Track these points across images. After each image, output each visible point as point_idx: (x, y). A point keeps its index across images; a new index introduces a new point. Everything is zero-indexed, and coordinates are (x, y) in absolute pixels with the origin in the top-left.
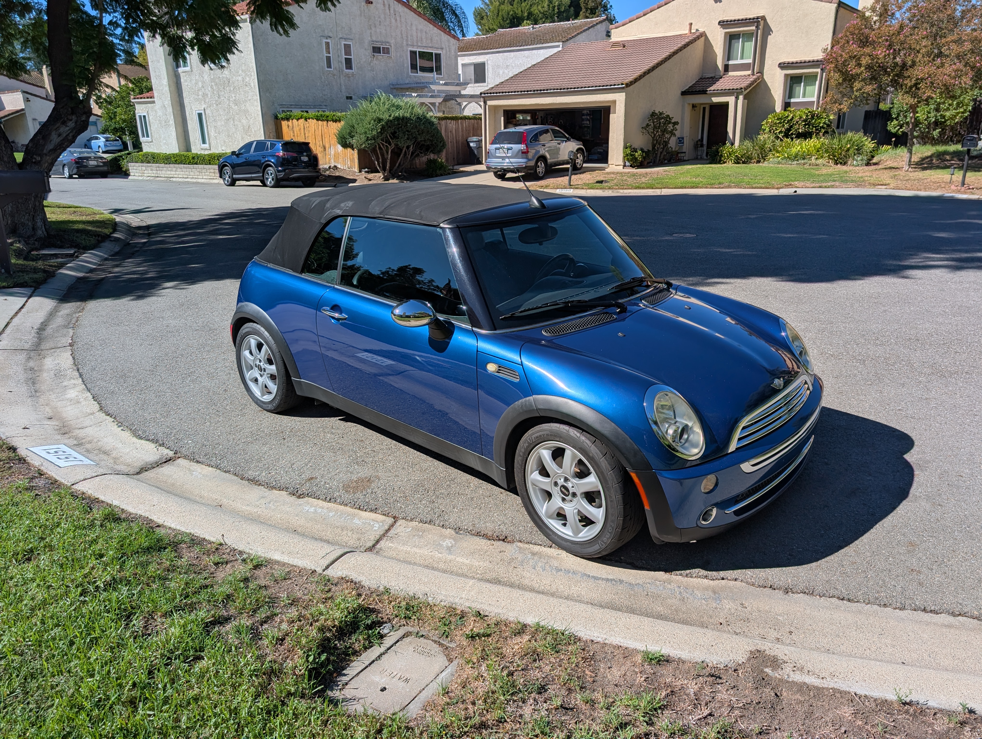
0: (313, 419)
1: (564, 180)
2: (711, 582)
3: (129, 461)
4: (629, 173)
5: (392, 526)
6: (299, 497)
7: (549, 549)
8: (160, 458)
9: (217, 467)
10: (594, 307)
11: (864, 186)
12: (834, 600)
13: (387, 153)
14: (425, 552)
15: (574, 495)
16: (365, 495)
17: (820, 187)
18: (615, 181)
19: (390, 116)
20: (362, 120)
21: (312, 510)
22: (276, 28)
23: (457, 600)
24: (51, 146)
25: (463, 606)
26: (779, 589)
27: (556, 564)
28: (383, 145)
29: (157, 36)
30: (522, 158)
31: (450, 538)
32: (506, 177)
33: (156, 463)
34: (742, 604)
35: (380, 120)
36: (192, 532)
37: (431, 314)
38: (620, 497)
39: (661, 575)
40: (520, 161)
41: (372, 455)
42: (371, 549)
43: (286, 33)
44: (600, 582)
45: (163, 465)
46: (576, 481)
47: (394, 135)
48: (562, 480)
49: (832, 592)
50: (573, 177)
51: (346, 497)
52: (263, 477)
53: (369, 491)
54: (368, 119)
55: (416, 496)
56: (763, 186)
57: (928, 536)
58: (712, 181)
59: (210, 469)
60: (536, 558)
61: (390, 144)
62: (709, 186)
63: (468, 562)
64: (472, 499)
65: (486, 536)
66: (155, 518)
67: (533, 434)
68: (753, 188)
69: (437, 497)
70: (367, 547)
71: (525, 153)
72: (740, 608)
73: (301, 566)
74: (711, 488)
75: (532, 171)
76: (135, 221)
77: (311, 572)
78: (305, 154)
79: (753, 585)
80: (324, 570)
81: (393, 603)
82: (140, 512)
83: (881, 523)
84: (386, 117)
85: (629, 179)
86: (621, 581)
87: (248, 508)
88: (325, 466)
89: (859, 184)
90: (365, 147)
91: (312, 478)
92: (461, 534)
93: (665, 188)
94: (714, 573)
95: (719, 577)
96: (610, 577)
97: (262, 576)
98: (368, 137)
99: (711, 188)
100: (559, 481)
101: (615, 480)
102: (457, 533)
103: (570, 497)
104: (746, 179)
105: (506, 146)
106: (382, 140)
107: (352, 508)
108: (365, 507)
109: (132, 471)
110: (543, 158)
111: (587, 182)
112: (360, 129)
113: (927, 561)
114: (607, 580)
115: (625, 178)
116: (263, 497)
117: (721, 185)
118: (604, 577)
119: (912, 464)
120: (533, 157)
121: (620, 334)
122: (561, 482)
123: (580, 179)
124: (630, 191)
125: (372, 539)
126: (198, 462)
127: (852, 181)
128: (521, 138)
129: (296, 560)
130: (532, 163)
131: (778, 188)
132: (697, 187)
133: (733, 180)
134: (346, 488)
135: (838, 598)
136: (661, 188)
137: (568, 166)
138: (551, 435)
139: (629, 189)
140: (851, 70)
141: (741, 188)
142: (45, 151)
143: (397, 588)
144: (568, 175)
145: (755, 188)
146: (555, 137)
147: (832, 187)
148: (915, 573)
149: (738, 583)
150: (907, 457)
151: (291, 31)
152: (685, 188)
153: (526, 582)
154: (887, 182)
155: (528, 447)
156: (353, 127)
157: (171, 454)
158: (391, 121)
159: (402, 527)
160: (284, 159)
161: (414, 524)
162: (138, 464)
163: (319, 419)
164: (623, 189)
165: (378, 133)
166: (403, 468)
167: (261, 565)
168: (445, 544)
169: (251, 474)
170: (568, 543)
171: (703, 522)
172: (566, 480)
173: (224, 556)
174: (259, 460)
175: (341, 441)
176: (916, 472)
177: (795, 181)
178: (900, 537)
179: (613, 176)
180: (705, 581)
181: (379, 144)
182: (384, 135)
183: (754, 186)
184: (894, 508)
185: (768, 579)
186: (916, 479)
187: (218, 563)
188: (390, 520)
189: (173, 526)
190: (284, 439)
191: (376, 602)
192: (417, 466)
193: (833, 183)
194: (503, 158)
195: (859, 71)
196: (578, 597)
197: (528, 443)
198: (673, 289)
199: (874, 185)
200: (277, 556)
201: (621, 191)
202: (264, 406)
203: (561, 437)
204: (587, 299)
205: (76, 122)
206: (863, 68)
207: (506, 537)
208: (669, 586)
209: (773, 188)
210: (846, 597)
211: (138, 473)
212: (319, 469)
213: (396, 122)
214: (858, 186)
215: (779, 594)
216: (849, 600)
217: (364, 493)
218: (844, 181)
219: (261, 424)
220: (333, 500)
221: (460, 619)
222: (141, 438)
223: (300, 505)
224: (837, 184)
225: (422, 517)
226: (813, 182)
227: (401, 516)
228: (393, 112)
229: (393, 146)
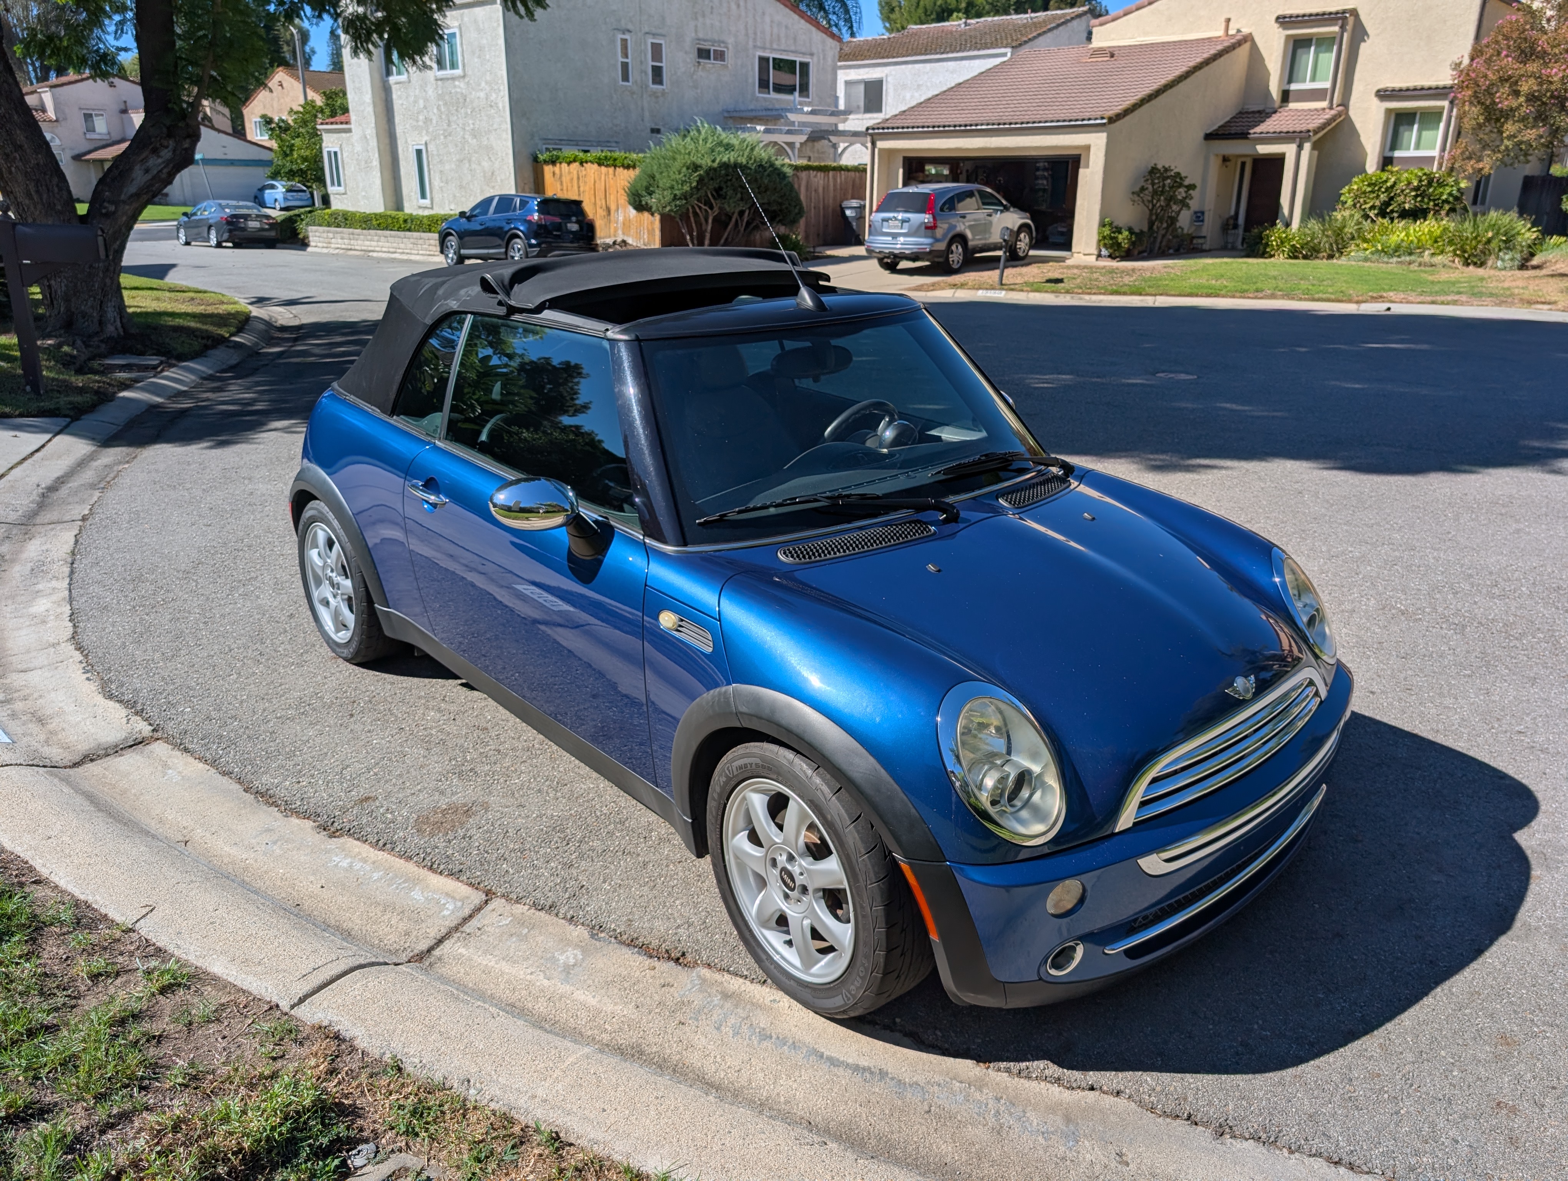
0: (416, 680)
1: (992, 275)
2: (1067, 1093)
3: (72, 739)
4: (1104, 267)
5: (479, 909)
6: (332, 836)
7: (758, 987)
8: (126, 738)
9: (213, 763)
10: (896, 508)
11: (1512, 304)
12: (1319, 1164)
13: (707, 221)
14: (519, 972)
15: (804, 890)
16: (449, 841)
17: (1433, 303)
18: (1078, 281)
19: (714, 161)
20: (667, 166)
21: (345, 864)
22: (514, 6)
23: (521, 1102)
24: (132, 189)
25: (530, 1117)
26: (1206, 1124)
27: (762, 1021)
28: (700, 208)
29: (325, 16)
30: (926, 237)
31: (577, 946)
32: (899, 267)
33: (116, 746)
34: (1119, 1155)
35: (696, 167)
36: (90, 899)
37: (568, 507)
38: (879, 909)
39: (966, 1067)
40: (923, 242)
41: (493, 759)
42: (420, 957)
43: (530, 14)
44: (840, 1071)
45: (124, 752)
46: (806, 863)
47: (718, 193)
48: (784, 857)
49: (1317, 1144)
50: (1009, 272)
51: (416, 841)
52: (284, 787)
53: (461, 832)
54: (677, 164)
55: (542, 851)
56: (1333, 297)
57: (1544, 1024)
58: (1245, 287)
59: (201, 765)
60: (728, 1005)
61: (711, 208)
62: (1238, 294)
63: (592, 1001)
64: (645, 864)
65: (646, 950)
66: (37, 863)
67: (734, 760)
68: (1314, 300)
69: (581, 857)
70: (416, 952)
71: (930, 228)
72: (1113, 1164)
73: (255, 992)
74: (1069, 906)
75: (941, 260)
76: (284, 316)
77: (266, 1007)
78: (574, 219)
79: (1152, 1110)
80: (292, 1007)
81: (394, 1097)
82: (19, 850)
83: (1446, 985)
84: (706, 162)
85: (1101, 278)
86: (883, 1074)
87: (234, 851)
88: (400, 776)
89: (1502, 299)
90: (671, 210)
91: (367, 799)
92: (599, 940)
93: (1161, 295)
94: (1077, 1075)
95: (1084, 1084)
96: (864, 1062)
97: (168, 1011)
98: (675, 195)
99: (1241, 297)
100: (779, 858)
101: (872, 875)
102: (593, 936)
103: (794, 894)
104: (1304, 285)
105: (900, 216)
106: (699, 200)
107: (418, 864)
108: (442, 867)
109: (69, 757)
110: (961, 238)
111: (1031, 280)
112: (664, 182)
113: (1533, 1083)
114: (856, 1068)
115: (1095, 276)
116: (268, 830)
117: (1258, 293)
118: (850, 1061)
119: (1529, 852)
120: (945, 235)
121: (931, 567)
122: (782, 859)
123: (1020, 274)
124: (1101, 297)
125: (432, 935)
126: (186, 750)
127: (1491, 295)
128: (925, 204)
129: (250, 978)
130: (942, 246)
131: (1358, 302)
132: (1217, 296)
133: (1281, 285)
134: (421, 823)
135: (1329, 1160)
136: (1155, 295)
137: (999, 253)
138: (763, 767)
139: (1100, 294)
140: (1500, 102)
141: (1293, 299)
142: (123, 197)
143: (417, 1060)
144: (997, 268)
145: (1318, 300)
146: (984, 204)
147: (1455, 303)
148: (1504, 1112)
149: (1121, 1103)
150: (1521, 837)
151: (539, 12)
152: (1197, 295)
153: (694, 1059)
154: (1553, 299)
155: (726, 783)
156: (653, 177)
157: (145, 729)
158: (715, 169)
159: (495, 914)
160: (540, 226)
161: (519, 909)
162: (83, 747)
163: (427, 680)
164: (1090, 294)
165: (692, 188)
166: (539, 791)
167: (179, 985)
168: (562, 959)
169: (265, 781)
170: (792, 982)
171: (1053, 972)
172: (791, 858)
173: (120, 959)
174: (290, 756)
175: (452, 728)
176: (1535, 872)
177: (1390, 290)
178: (1482, 1021)
179: (1075, 271)
180: (1055, 1089)
181: (693, 207)
182: (702, 193)
183: (1317, 296)
184: (1478, 951)
185: (1185, 1099)
186: (1533, 888)
187: (100, 975)
188: (478, 897)
189: (62, 884)
190: (352, 715)
191: (362, 1092)
192: (566, 789)
193: (1456, 297)
194: (895, 236)
195: (1515, 104)
196: (787, 1102)
197: (727, 776)
198: (1076, 478)
199: (1530, 303)
200: (218, 967)
201: (1087, 297)
202: (338, 650)
203: (779, 774)
204: (880, 493)
205: (174, 151)
206: (1522, 99)
207: (683, 954)
208: (977, 1095)
209: (1350, 301)
210: (1346, 1159)
211: (76, 765)
212: (387, 782)
213: (723, 172)
214: (1501, 304)
215: (1202, 1136)
216: (1351, 1167)
217: (450, 836)
218: (1476, 294)
219: (324, 684)
220: (388, 846)
221: (513, 1147)
222: (110, 697)
223: (327, 851)
224: (1464, 298)
225: (539, 895)
226: (1422, 293)
227: (500, 891)
228: (719, 153)
229: (716, 211)
